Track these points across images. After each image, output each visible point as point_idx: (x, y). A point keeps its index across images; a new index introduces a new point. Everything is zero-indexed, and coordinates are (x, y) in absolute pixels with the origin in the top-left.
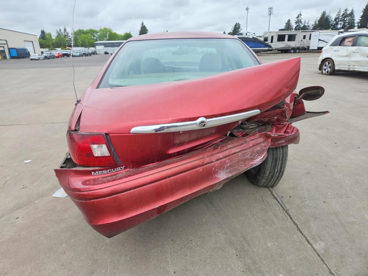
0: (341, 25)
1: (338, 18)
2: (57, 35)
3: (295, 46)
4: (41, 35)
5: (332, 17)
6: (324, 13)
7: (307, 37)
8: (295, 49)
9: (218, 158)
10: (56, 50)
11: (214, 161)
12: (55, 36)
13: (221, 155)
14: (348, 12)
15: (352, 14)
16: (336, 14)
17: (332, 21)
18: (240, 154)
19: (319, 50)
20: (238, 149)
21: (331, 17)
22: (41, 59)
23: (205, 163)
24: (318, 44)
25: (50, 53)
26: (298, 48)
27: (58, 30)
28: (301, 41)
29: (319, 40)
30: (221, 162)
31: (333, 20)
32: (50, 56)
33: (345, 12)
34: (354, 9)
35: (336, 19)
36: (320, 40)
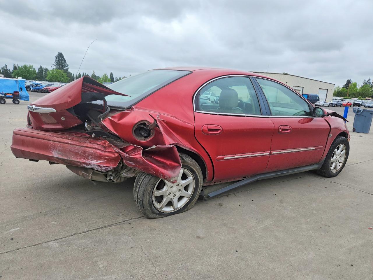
2: (363, 85)
4: (345, 85)
9: (54, 140)
10: (351, 99)
11: (51, 140)
12: (361, 86)
13: (57, 139)
18: (71, 146)
20: (71, 142)
22: (325, 105)
23: (46, 138)
25: (338, 101)
27: (367, 80)
30: (55, 143)
32: (336, 104)
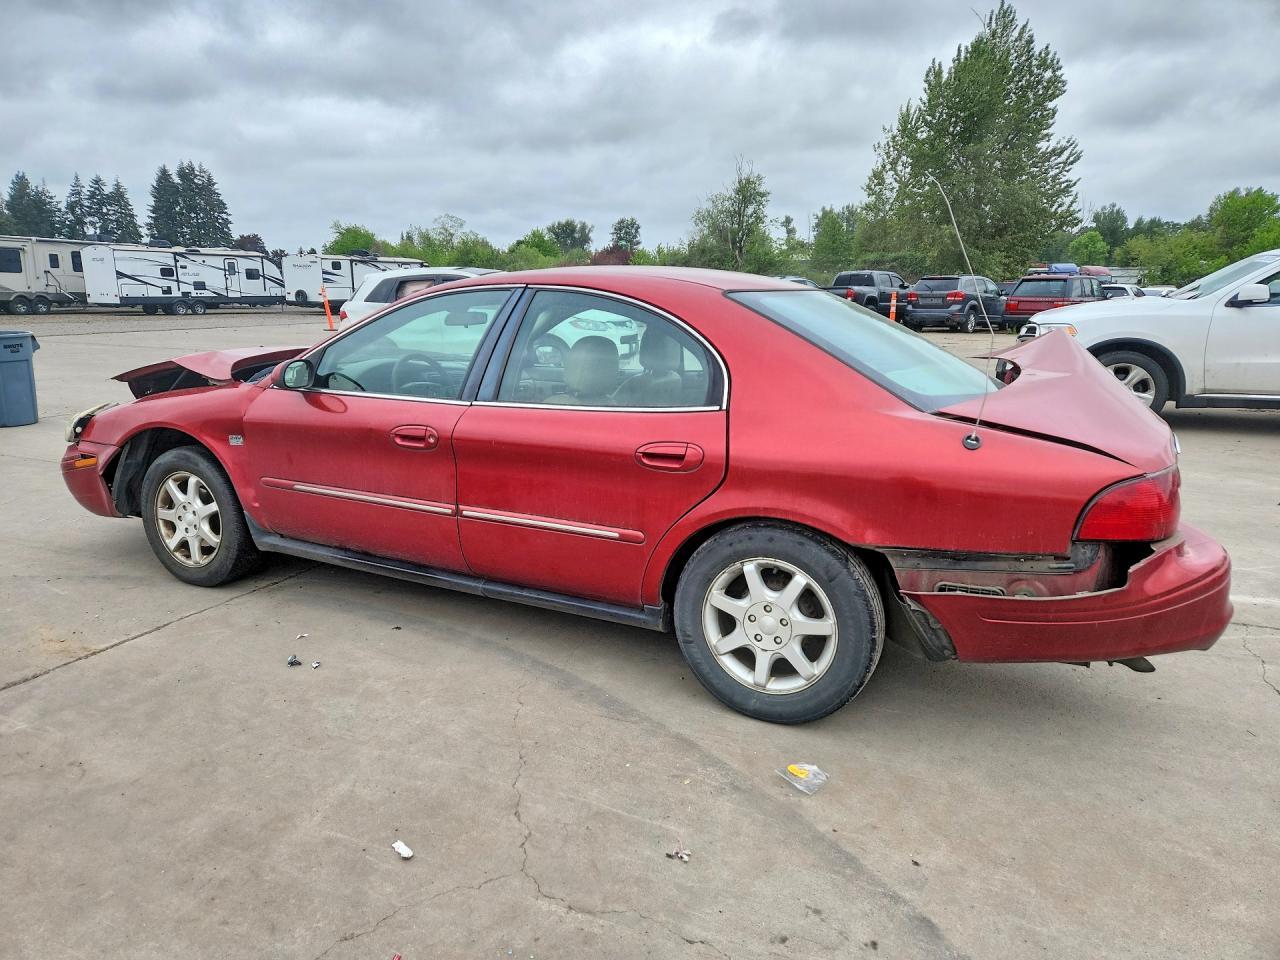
0: (96, 228)
1: (78, 203)
3: (27, 290)
5: (55, 200)
6: (21, 183)
7: (66, 261)
8: (30, 301)
14: (108, 189)
15: (118, 197)
16: (68, 190)
17: (59, 210)
19: (126, 306)
21: (51, 198)
24: (120, 288)
26: (42, 298)
28: (45, 276)
29: (118, 273)
31: (63, 206)
33: (96, 188)
34: (124, 184)
35: (71, 207)
36: (120, 275)
